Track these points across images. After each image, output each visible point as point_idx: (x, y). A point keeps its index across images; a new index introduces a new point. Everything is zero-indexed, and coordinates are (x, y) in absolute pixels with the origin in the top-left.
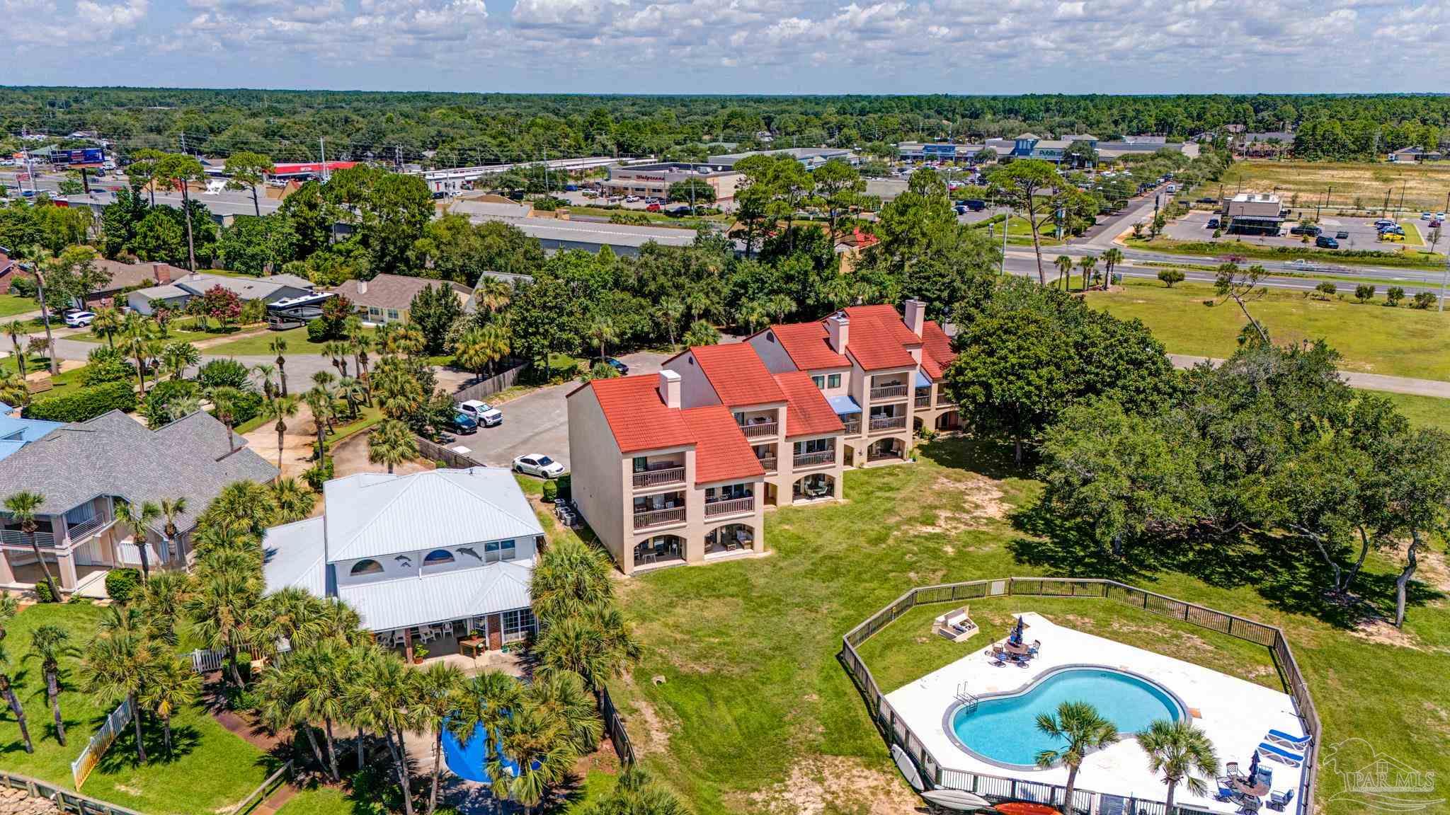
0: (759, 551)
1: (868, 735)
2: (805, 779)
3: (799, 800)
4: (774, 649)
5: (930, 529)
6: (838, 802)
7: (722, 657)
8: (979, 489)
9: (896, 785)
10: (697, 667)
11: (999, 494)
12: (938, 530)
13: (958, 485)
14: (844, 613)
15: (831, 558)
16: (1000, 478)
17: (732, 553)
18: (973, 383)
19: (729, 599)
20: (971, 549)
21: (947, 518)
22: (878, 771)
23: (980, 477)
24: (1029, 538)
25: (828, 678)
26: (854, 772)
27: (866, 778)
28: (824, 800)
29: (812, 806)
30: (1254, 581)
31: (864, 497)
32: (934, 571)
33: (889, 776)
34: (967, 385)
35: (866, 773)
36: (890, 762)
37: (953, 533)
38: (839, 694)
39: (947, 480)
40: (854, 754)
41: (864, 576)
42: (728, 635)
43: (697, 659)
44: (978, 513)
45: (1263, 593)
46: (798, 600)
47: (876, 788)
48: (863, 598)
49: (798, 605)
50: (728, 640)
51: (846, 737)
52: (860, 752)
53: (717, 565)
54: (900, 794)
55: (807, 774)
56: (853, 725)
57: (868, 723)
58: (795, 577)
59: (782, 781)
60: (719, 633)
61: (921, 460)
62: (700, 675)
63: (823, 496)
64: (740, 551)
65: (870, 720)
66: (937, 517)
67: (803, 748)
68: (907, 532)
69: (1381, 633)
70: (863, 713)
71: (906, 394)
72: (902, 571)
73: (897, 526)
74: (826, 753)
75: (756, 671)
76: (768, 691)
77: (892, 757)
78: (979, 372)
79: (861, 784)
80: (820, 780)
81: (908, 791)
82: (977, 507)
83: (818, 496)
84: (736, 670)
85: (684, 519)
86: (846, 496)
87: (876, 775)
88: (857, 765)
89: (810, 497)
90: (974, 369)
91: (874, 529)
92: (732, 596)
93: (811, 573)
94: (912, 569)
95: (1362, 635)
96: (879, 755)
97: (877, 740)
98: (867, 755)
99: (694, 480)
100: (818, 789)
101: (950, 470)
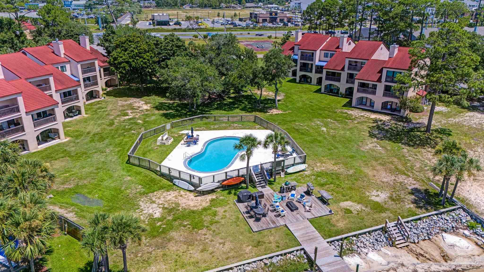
0: (63, 139)
1: (161, 181)
2: (147, 204)
3: (151, 211)
4: (97, 169)
5: (127, 117)
6: (166, 206)
7: (75, 179)
8: (135, 102)
9: (182, 192)
10: (66, 186)
11: (143, 102)
12: (130, 117)
13: (126, 102)
14: (117, 150)
15: (97, 134)
16: (141, 98)
17: (50, 143)
18: (123, 62)
19: (61, 159)
20: (147, 119)
21: (131, 113)
22: (173, 191)
23: (133, 99)
24: (165, 112)
25: (128, 171)
26: (164, 195)
27: (170, 195)
28: (160, 207)
29: (157, 211)
30: (237, 108)
31: (94, 113)
32: (140, 129)
33: (178, 191)
34: (120, 63)
35: (169, 193)
36: (175, 187)
37: (137, 116)
38: (139, 173)
39: (122, 102)
40: (159, 189)
41: (115, 136)
42: (72, 171)
43: (63, 184)
44: (141, 109)
45: (241, 110)
46: (94, 151)
47: (176, 196)
48: (121, 143)
49: (95, 152)
50: (73, 173)
51: (153, 185)
52: (161, 188)
53: (46, 148)
54: (186, 195)
55: (146, 203)
56: (152, 180)
57: (158, 178)
58: (87, 144)
59: (139, 208)
60: (66, 172)
61: (107, 98)
62: (70, 189)
63: (77, 115)
64: (54, 141)
65: (158, 176)
66: (128, 113)
67: (138, 195)
68: (119, 120)
69: (274, 112)
70: (154, 176)
71: (95, 71)
72: (128, 131)
73: (115, 118)
74: (149, 193)
75: (95, 179)
76: (106, 183)
77: (174, 184)
78: (124, 57)
79: (169, 197)
80: (154, 202)
81: (188, 193)
82: (139, 107)
83: (75, 116)
84: (85, 182)
85: (24, 131)
86: (86, 114)
87: (173, 193)
88: (164, 192)
89: (72, 117)
90: (121, 57)
91: (107, 122)
92: (63, 157)
93: (92, 141)
94: (132, 130)
95: (270, 113)
96: (169, 186)
97: (165, 182)
98: (165, 188)
99: (25, 111)
100: (154, 205)
101: (121, 98)
